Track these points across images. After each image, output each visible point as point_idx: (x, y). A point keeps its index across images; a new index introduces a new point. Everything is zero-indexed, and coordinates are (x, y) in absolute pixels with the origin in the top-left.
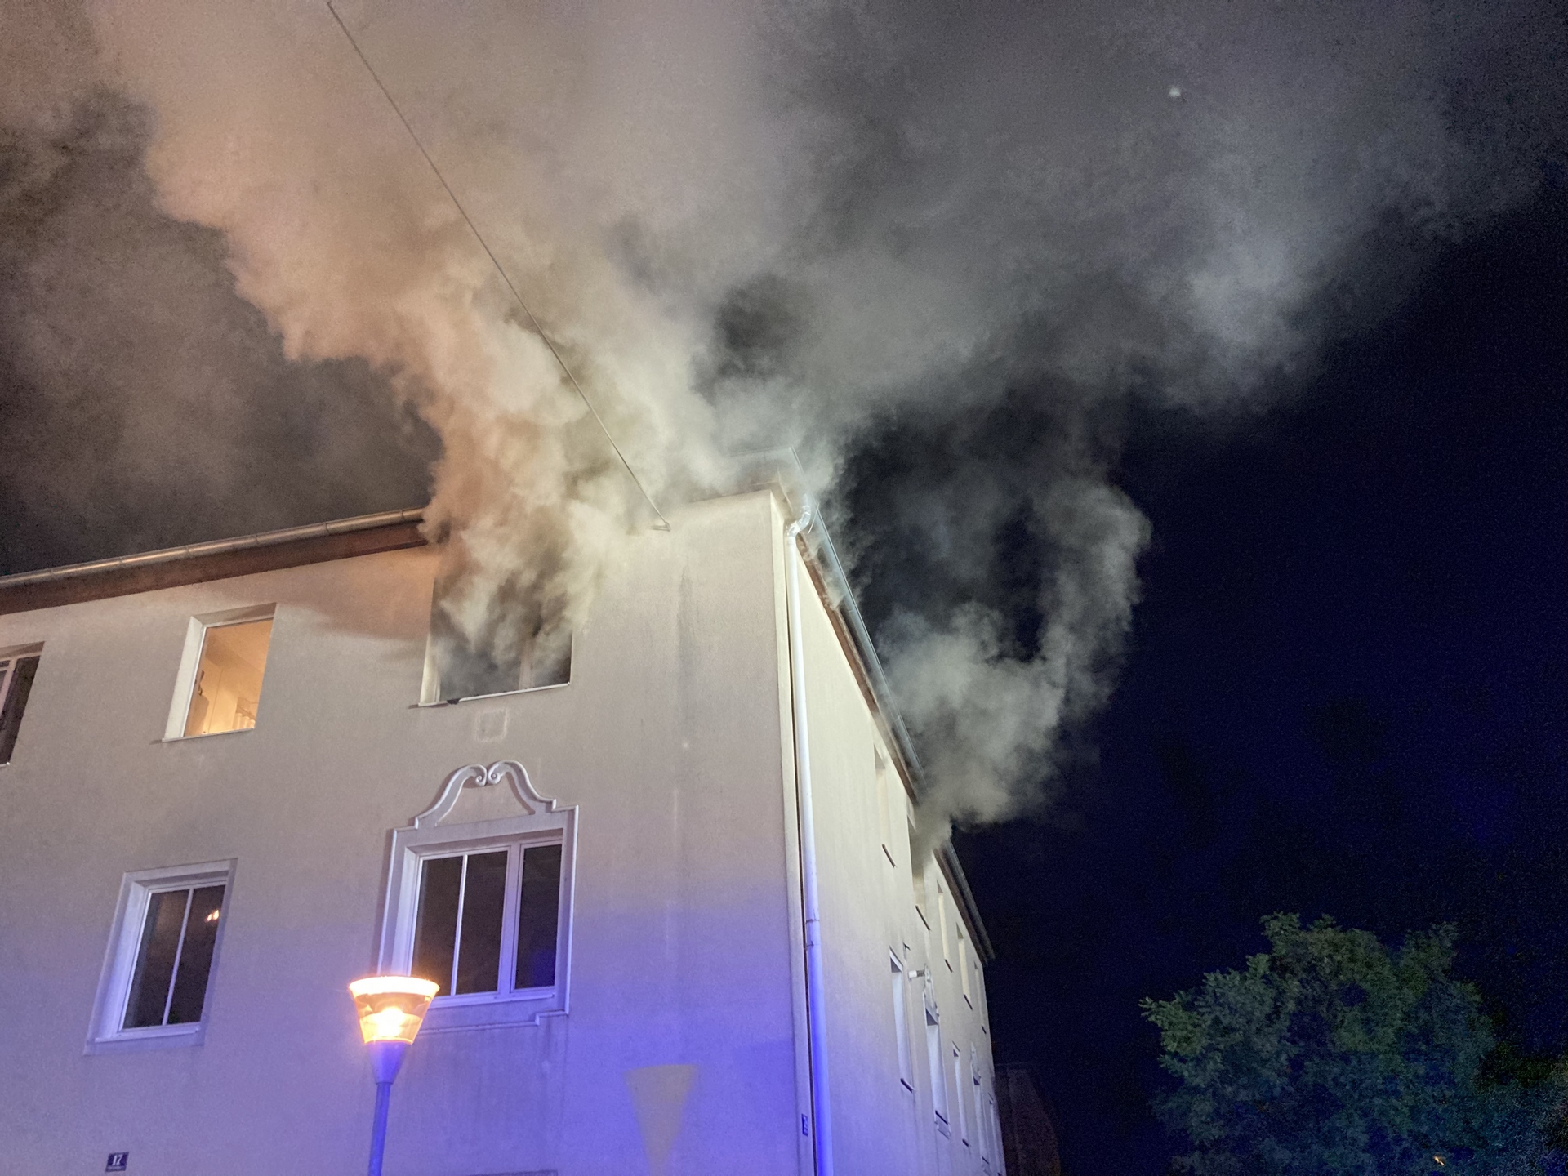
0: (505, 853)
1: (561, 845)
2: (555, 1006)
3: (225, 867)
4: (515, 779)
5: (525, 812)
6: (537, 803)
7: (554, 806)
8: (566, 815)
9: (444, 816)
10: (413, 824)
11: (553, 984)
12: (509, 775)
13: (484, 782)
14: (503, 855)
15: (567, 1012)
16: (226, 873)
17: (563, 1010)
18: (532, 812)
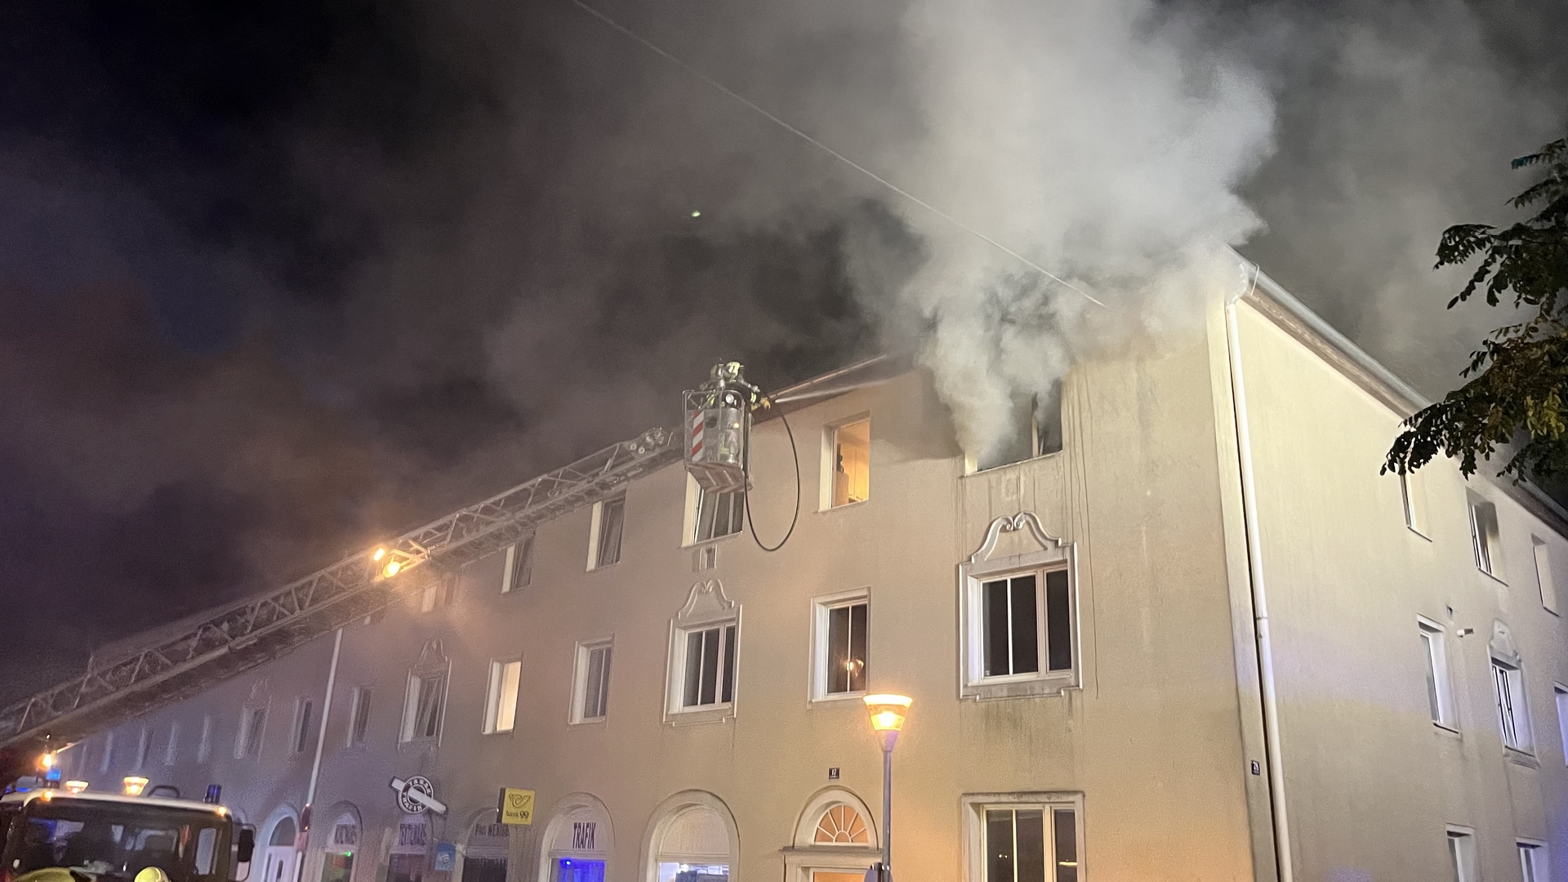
1: (1066, 572)
2: (1073, 683)
3: (865, 593)
4: (1032, 526)
5: (1042, 549)
6: (1048, 543)
7: (1060, 543)
8: (1068, 551)
9: (989, 554)
10: (971, 560)
11: (1070, 668)
12: (1028, 522)
13: (1012, 528)
14: (1033, 578)
15: (1081, 687)
16: (865, 597)
17: (1078, 686)
18: (1046, 549)
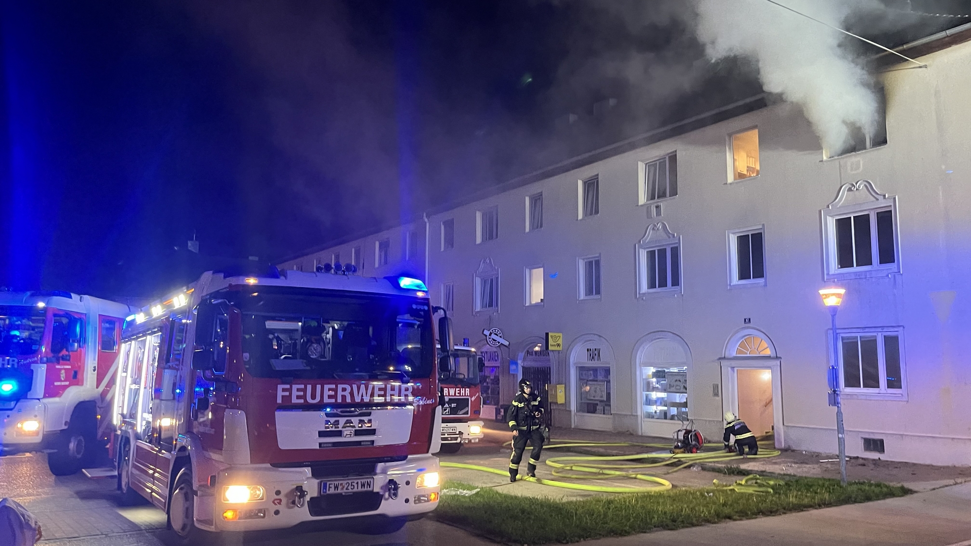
0: (868, 215)
1: (891, 211)
2: (896, 270)
3: (761, 227)
4: (868, 187)
5: (875, 200)
6: (879, 196)
7: (887, 196)
8: (892, 200)
9: (840, 203)
10: (829, 207)
11: (894, 262)
12: (865, 185)
13: (855, 189)
16: (761, 229)
17: (900, 272)
18: (877, 200)
